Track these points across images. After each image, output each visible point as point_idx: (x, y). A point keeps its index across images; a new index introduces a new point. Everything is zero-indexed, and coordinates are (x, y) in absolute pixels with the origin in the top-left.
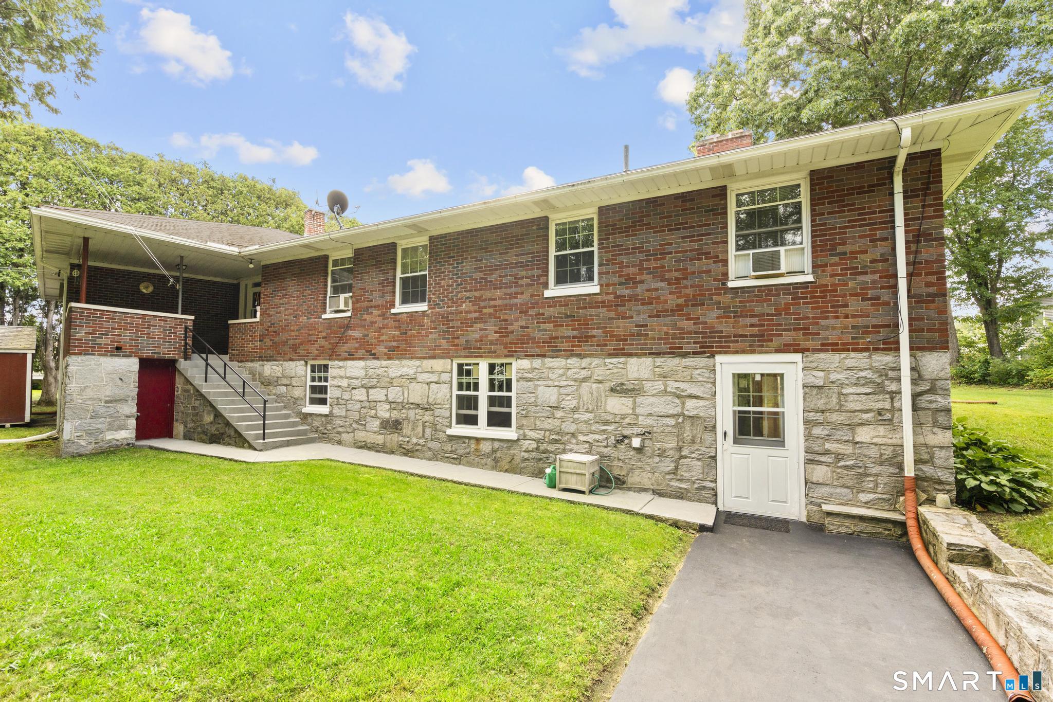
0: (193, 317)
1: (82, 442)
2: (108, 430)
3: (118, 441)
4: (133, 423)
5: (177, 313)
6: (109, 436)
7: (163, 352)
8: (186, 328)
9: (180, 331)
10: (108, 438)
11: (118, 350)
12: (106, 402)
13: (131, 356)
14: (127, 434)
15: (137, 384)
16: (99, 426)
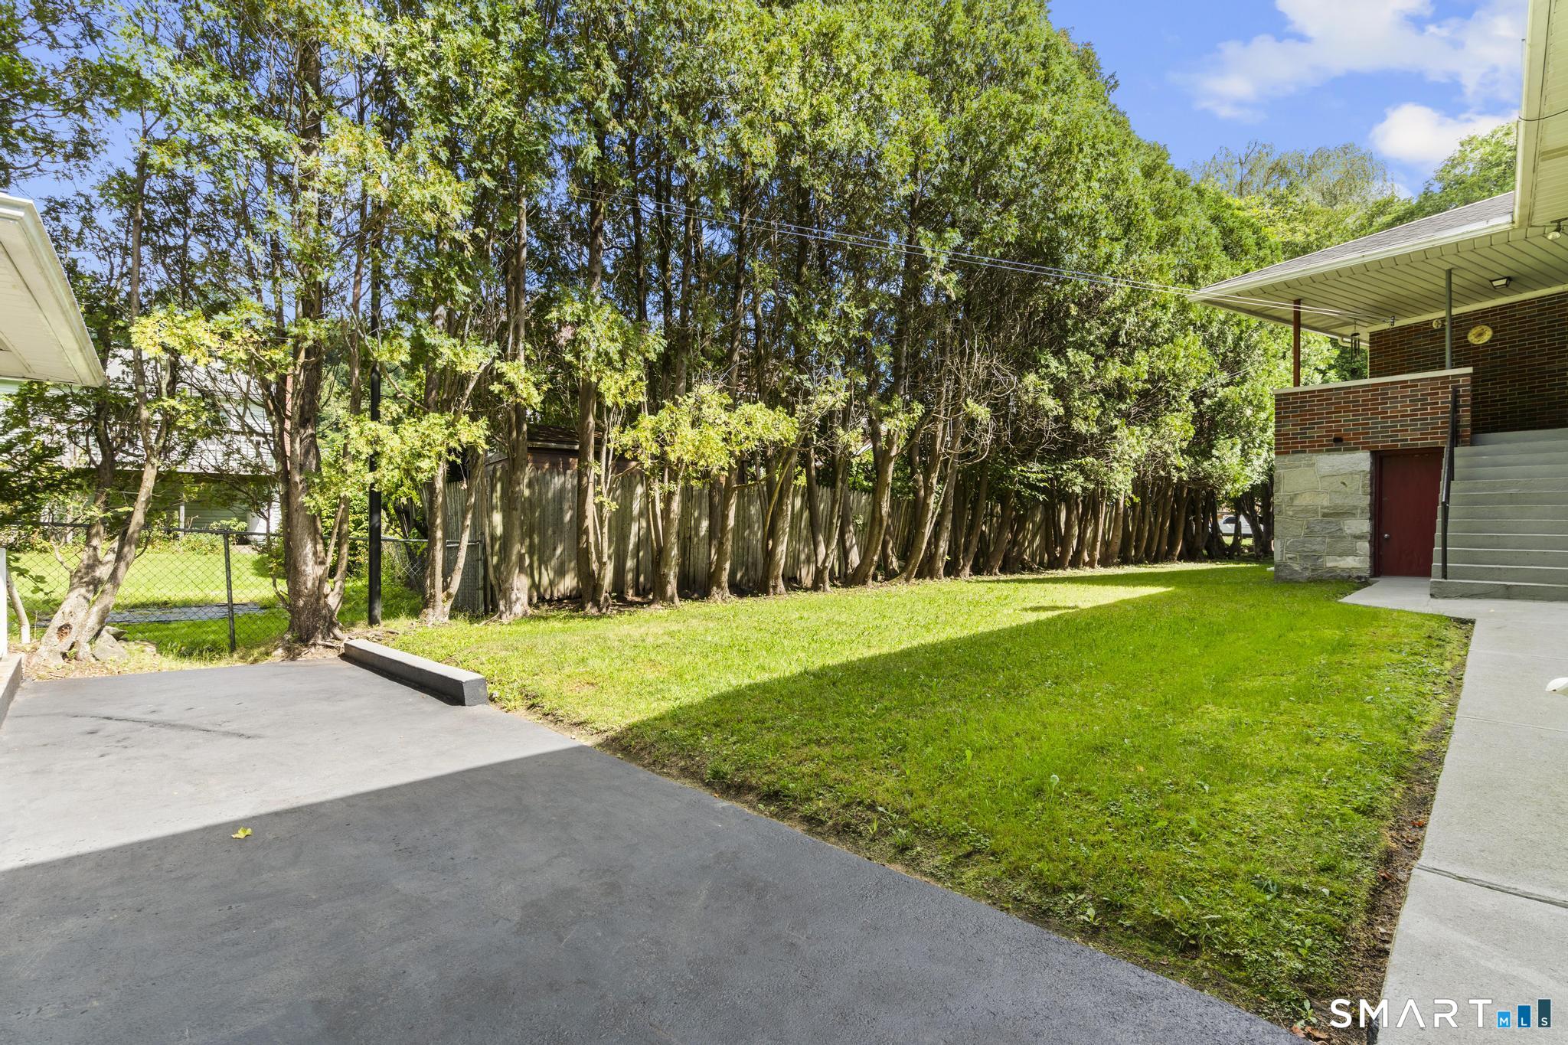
0: (1469, 370)
1: (1297, 567)
2: (1328, 554)
3: (1343, 570)
4: (1364, 546)
5: (1443, 367)
6: (1331, 562)
7: (1411, 437)
8: (1455, 391)
9: (1444, 399)
10: (1329, 565)
11: (1338, 443)
12: (1325, 515)
13: (1357, 449)
14: (1358, 561)
15: (1368, 490)
16: (1317, 547)
